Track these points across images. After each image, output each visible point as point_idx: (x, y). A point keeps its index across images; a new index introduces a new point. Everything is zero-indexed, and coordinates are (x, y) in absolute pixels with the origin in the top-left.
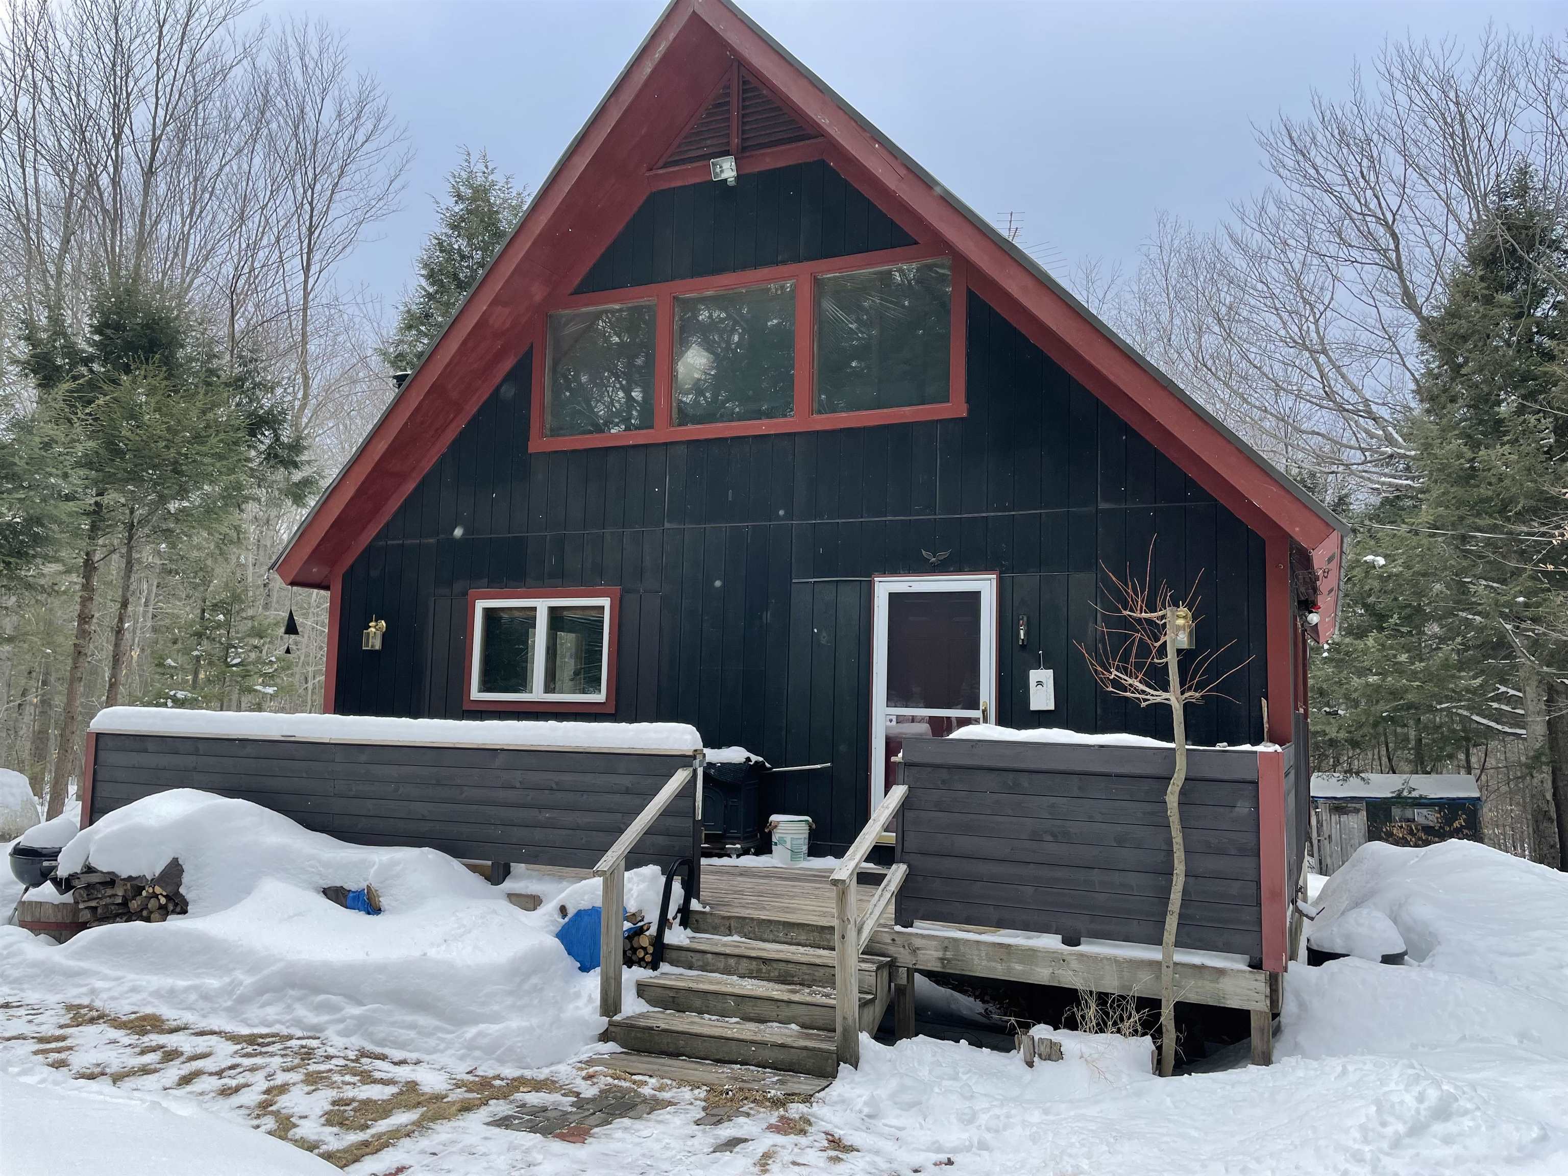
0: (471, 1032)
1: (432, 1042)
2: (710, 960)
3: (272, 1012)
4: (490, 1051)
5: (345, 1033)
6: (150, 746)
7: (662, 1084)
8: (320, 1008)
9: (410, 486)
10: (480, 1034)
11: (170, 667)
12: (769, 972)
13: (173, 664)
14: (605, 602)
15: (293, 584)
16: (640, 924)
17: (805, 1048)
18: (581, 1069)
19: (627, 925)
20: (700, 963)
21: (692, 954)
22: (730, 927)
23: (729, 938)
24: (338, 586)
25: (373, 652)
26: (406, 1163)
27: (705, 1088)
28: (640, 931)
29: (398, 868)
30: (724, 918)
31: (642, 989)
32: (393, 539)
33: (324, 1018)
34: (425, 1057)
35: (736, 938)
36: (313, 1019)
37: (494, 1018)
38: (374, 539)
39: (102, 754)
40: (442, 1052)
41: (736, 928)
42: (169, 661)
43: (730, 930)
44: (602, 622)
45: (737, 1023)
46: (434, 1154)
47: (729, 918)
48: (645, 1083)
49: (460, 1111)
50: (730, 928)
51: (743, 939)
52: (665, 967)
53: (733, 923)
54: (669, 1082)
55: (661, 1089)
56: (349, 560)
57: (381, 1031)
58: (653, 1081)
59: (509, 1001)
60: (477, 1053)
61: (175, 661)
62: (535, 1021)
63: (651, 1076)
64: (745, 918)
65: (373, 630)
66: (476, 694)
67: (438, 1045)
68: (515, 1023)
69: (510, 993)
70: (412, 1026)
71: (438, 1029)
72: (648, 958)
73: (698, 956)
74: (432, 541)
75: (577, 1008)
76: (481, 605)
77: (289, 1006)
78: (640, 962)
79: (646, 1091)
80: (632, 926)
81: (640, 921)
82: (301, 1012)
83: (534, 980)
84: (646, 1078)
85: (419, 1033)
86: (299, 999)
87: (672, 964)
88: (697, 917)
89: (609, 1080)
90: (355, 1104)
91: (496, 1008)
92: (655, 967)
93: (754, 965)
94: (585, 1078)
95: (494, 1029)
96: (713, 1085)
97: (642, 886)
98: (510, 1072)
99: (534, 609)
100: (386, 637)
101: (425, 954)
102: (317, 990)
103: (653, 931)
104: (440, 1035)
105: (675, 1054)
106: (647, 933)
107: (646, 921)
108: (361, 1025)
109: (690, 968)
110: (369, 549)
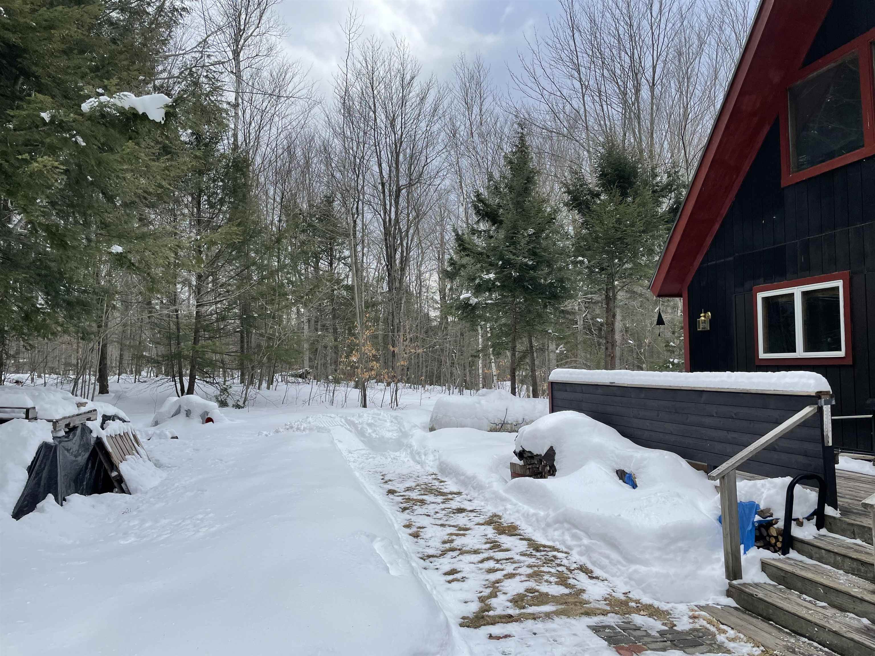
0: (633, 567)
1: (615, 570)
2: (824, 555)
3: (557, 534)
4: (639, 582)
5: (581, 554)
6: (568, 389)
7: (737, 636)
8: (574, 537)
9: (717, 227)
10: (636, 571)
11: (672, 346)
12: (866, 572)
13: (673, 345)
14: (839, 283)
15: (659, 296)
16: (769, 519)
17: (852, 640)
18: (692, 610)
19: (757, 518)
20: (818, 556)
21: (812, 548)
22: (854, 531)
23: (853, 541)
24: (685, 294)
25: (703, 332)
26: (514, 633)
27: (762, 648)
28: (770, 524)
29: (645, 462)
30: (849, 524)
31: (765, 566)
32: (711, 262)
33: (574, 543)
34: (610, 578)
35: (858, 541)
36: (570, 542)
37: (645, 563)
38: (701, 264)
39: (555, 393)
40: (618, 577)
41: (859, 534)
42: (672, 343)
43: (854, 534)
44: (838, 298)
45: (823, 607)
46: (535, 634)
47: (852, 525)
48: (725, 632)
49: (582, 614)
50: (853, 533)
51: (864, 543)
52: (793, 554)
53: (856, 530)
54: (742, 636)
55: (733, 640)
56: (689, 279)
57: (595, 556)
58: (731, 633)
59: (657, 554)
60: (633, 583)
61: (674, 343)
62: (672, 571)
63: (732, 629)
64: (864, 527)
65: (703, 318)
66: (762, 355)
67: (617, 572)
68: (656, 569)
69: (659, 549)
70: (608, 557)
71: (619, 562)
72: (779, 545)
73: (816, 550)
74: (731, 259)
75: (713, 569)
76: (760, 296)
77: (563, 533)
78: (767, 546)
79: (721, 638)
80: (762, 519)
81: (769, 517)
82: (567, 537)
83: (681, 544)
84: (728, 629)
85: (610, 562)
86: (568, 530)
87: (799, 552)
88: (831, 520)
89: (705, 623)
90: (536, 594)
91: (647, 556)
92: (785, 552)
93: (855, 565)
94: (690, 617)
95: (642, 569)
96: (768, 648)
97: (773, 491)
98: (646, 600)
99: (792, 295)
100: (711, 321)
101: (620, 515)
102: (575, 526)
103: (781, 524)
104: (619, 566)
105: (767, 619)
106: (775, 526)
107: (774, 517)
108: (587, 551)
109: (811, 558)
110: (700, 268)
